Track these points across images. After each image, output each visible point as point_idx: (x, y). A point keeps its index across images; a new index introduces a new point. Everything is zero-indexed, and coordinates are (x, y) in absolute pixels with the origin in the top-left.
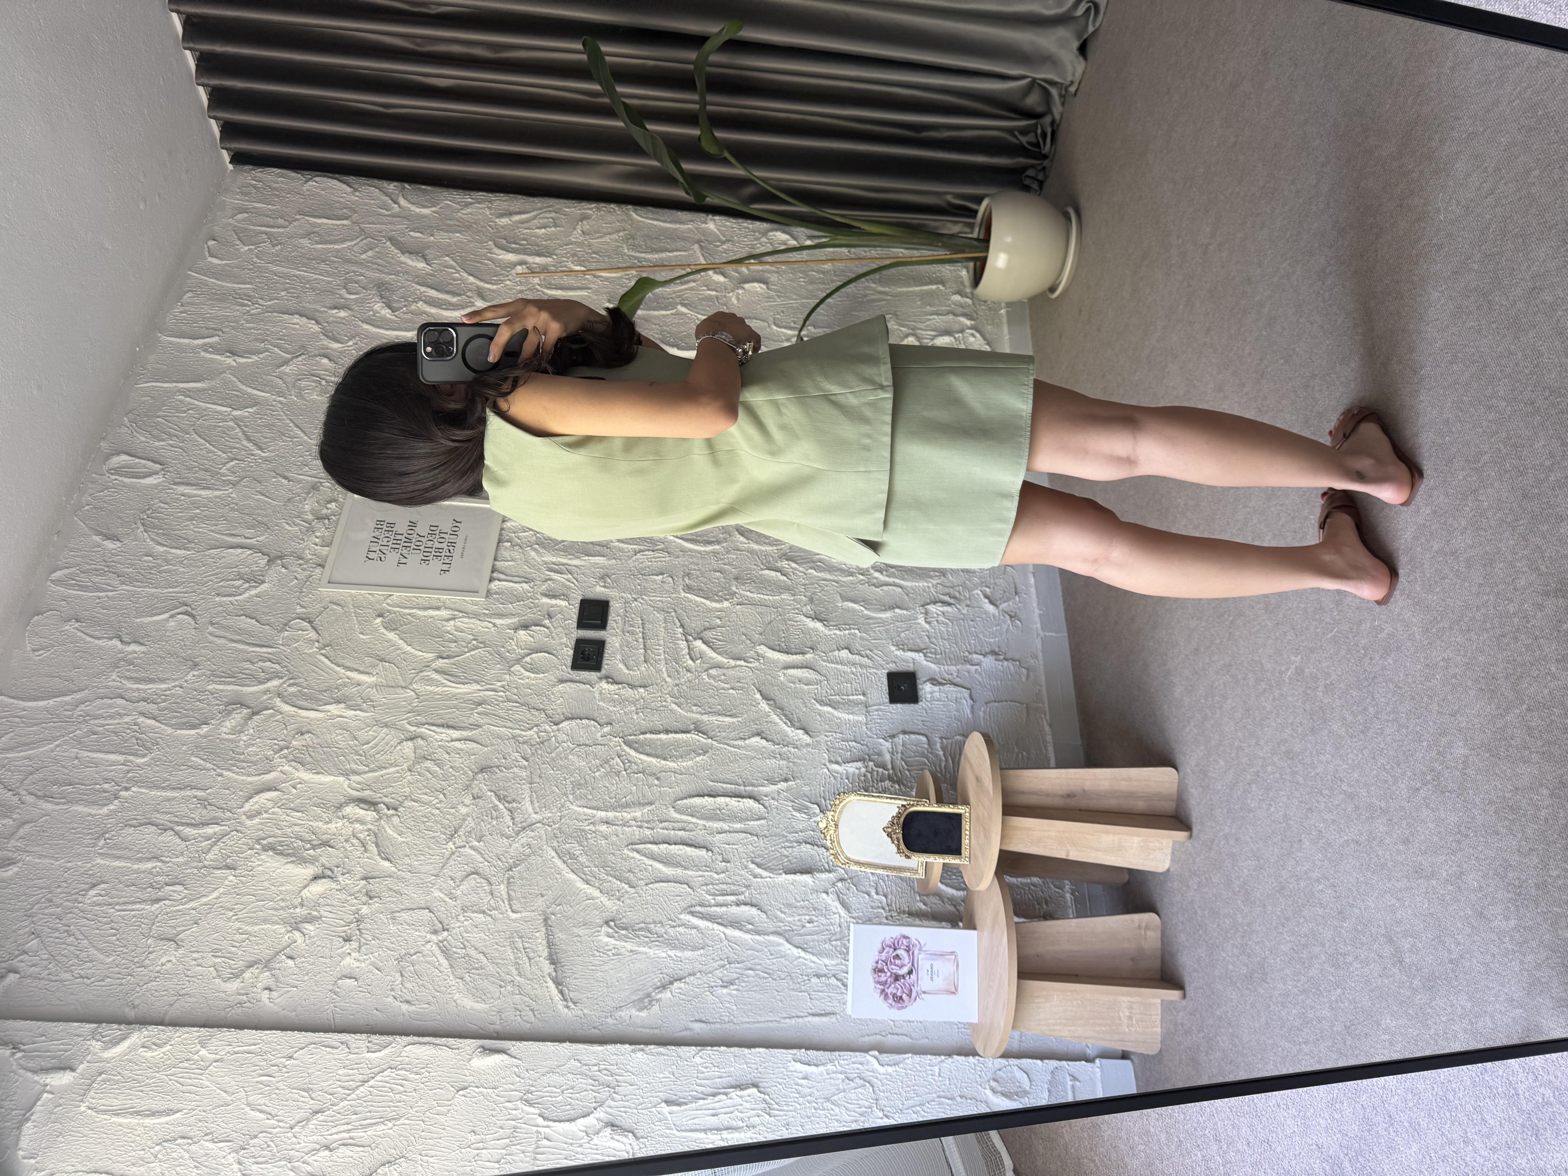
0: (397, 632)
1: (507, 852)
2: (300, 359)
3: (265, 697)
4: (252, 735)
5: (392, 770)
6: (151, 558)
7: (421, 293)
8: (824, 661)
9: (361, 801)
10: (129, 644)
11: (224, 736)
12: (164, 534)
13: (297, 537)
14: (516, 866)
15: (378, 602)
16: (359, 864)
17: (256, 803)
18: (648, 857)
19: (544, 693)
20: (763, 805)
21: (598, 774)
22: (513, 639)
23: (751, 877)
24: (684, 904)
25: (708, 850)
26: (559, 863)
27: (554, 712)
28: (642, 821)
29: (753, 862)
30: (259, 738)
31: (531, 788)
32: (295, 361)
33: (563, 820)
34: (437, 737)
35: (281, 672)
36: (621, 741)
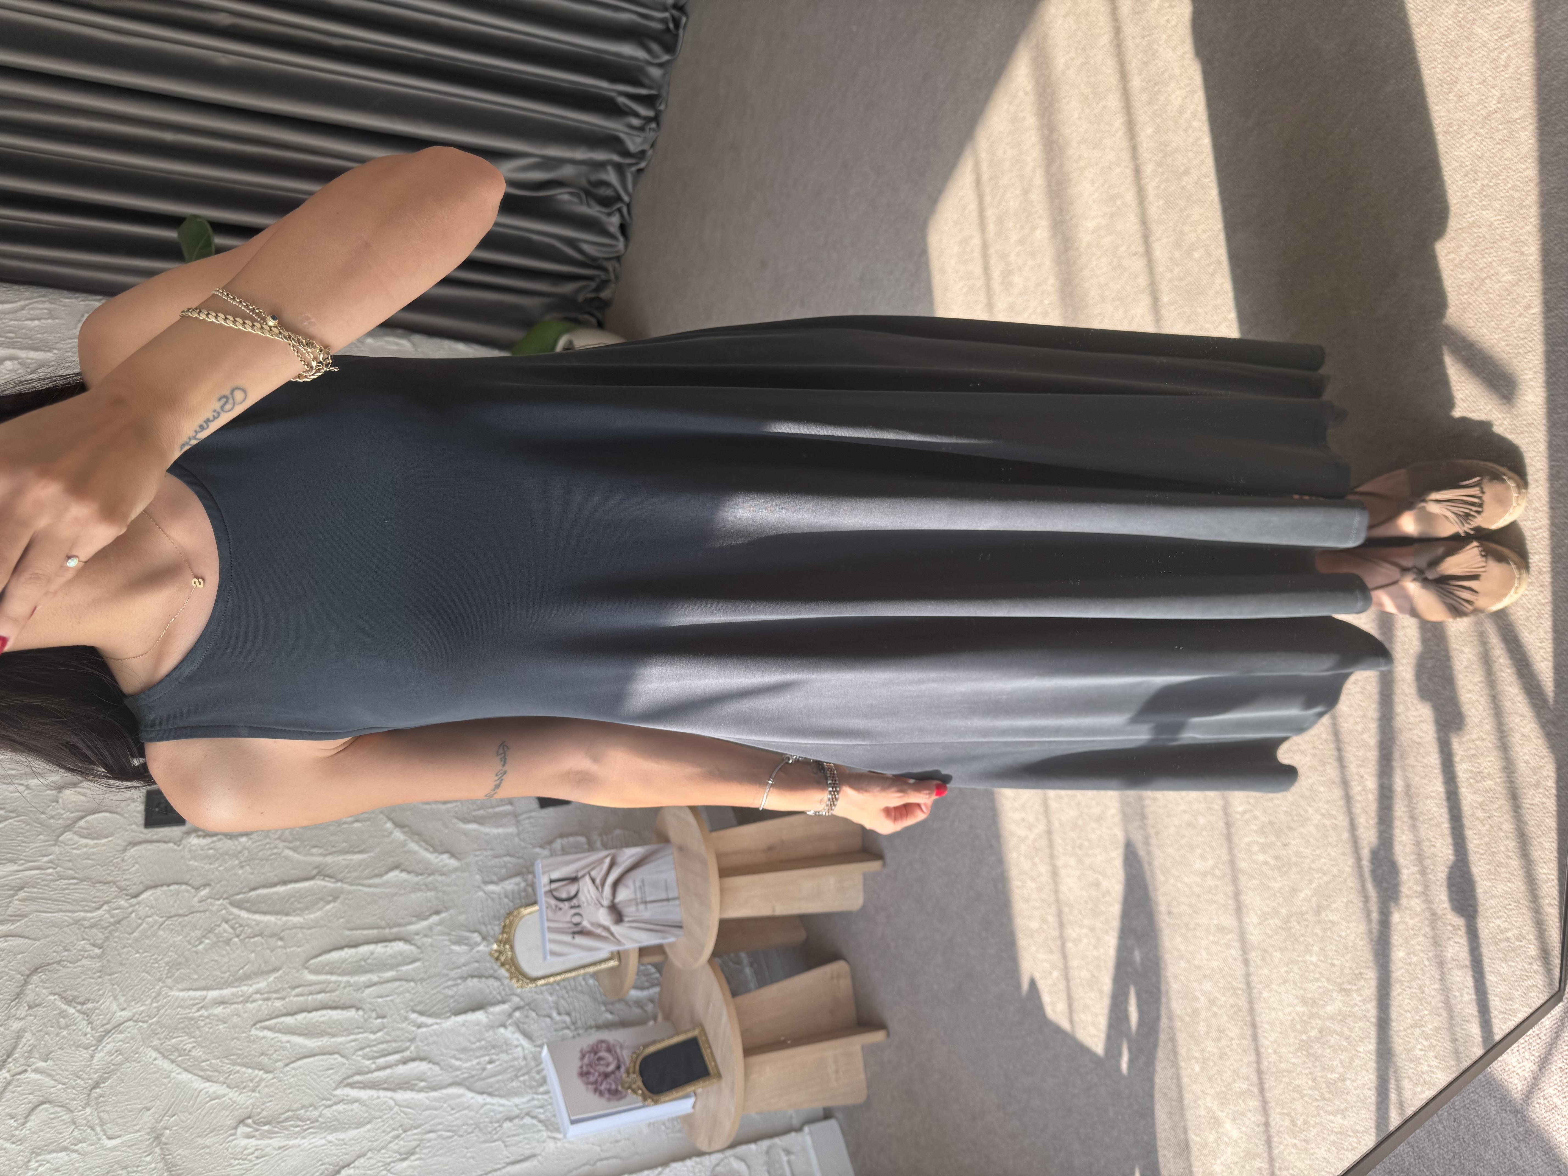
1: (88, 1066)
18: (284, 1033)
19: (111, 861)
20: (415, 945)
21: (201, 947)
22: (57, 802)
23: (414, 1028)
24: (338, 1078)
25: (358, 1009)
26: (166, 1065)
27: (128, 883)
28: (268, 992)
29: (414, 1011)
31: (110, 980)
33: (162, 1012)
36: (225, 903)
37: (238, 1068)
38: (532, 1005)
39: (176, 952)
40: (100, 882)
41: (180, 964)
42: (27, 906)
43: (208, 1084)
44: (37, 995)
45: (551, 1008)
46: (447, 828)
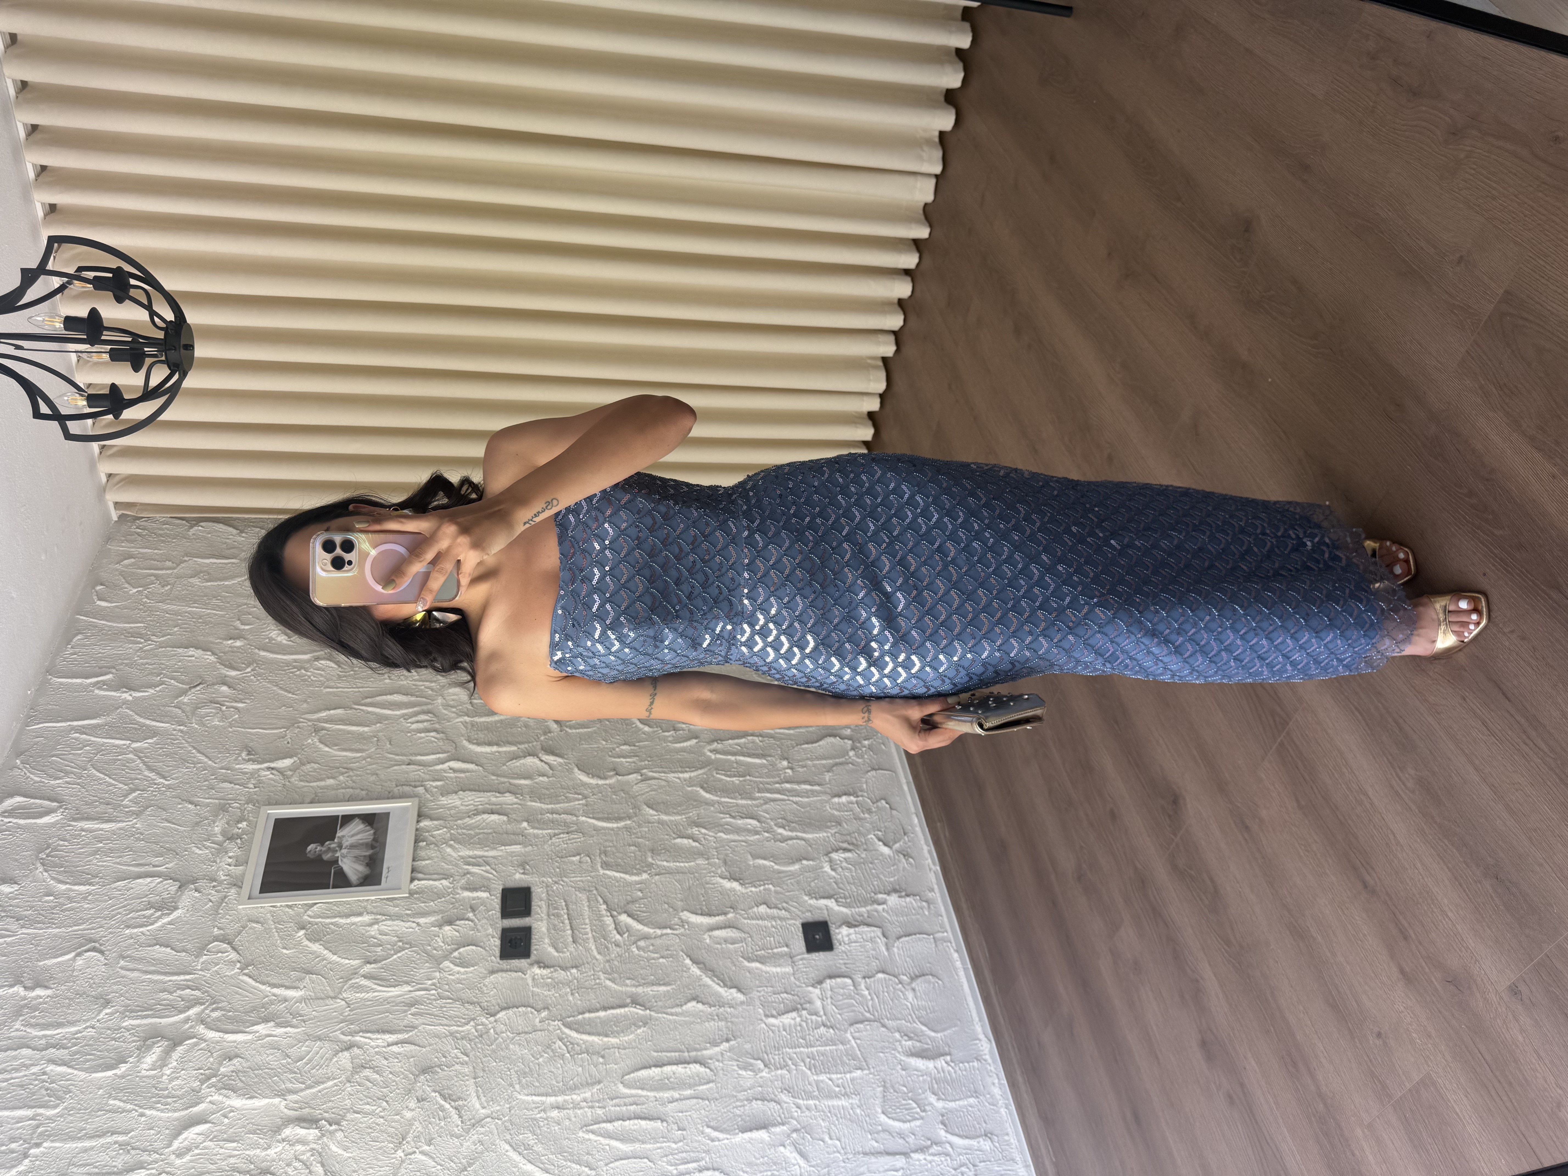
0: (321, 942)
1: (459, 1152)
2: (198, 688)
3: (187, 1026)
4: (175, 1068)
5: (330, 1083)
6: (52, 898)
8: (745, 918)
9: (301, 1121)
10: (32, 989)
11: (144, 1073)
12: (65, 872)
13: (209, 860)
14: (470, 1165)
15: (298, 915)
17: (186, 1139)
18: (604, 1137)
19: (476, 986)
20: (709, 1068)
21: (541, 1060)
22: (439, 936)
23: (708, 1142)
25: (662, 1121)
26: (515, 1156)
27: (489, 1004)
28: (593, 1101)
29: (708, 1127)
30: (183, 1070)
31: (476, 1083)
32: (193, 690)
33: (512, 1112)
34: (372, 1044)
35: (202, 998)
36: (560, 1023)
37: (569, 1164)
38: (808, 1128)
39: (523, 1063)
40: (468, 1002)
41: (525, 1073)
42: (417, 1019)
44: (423, 1091)
46: (735, 965)
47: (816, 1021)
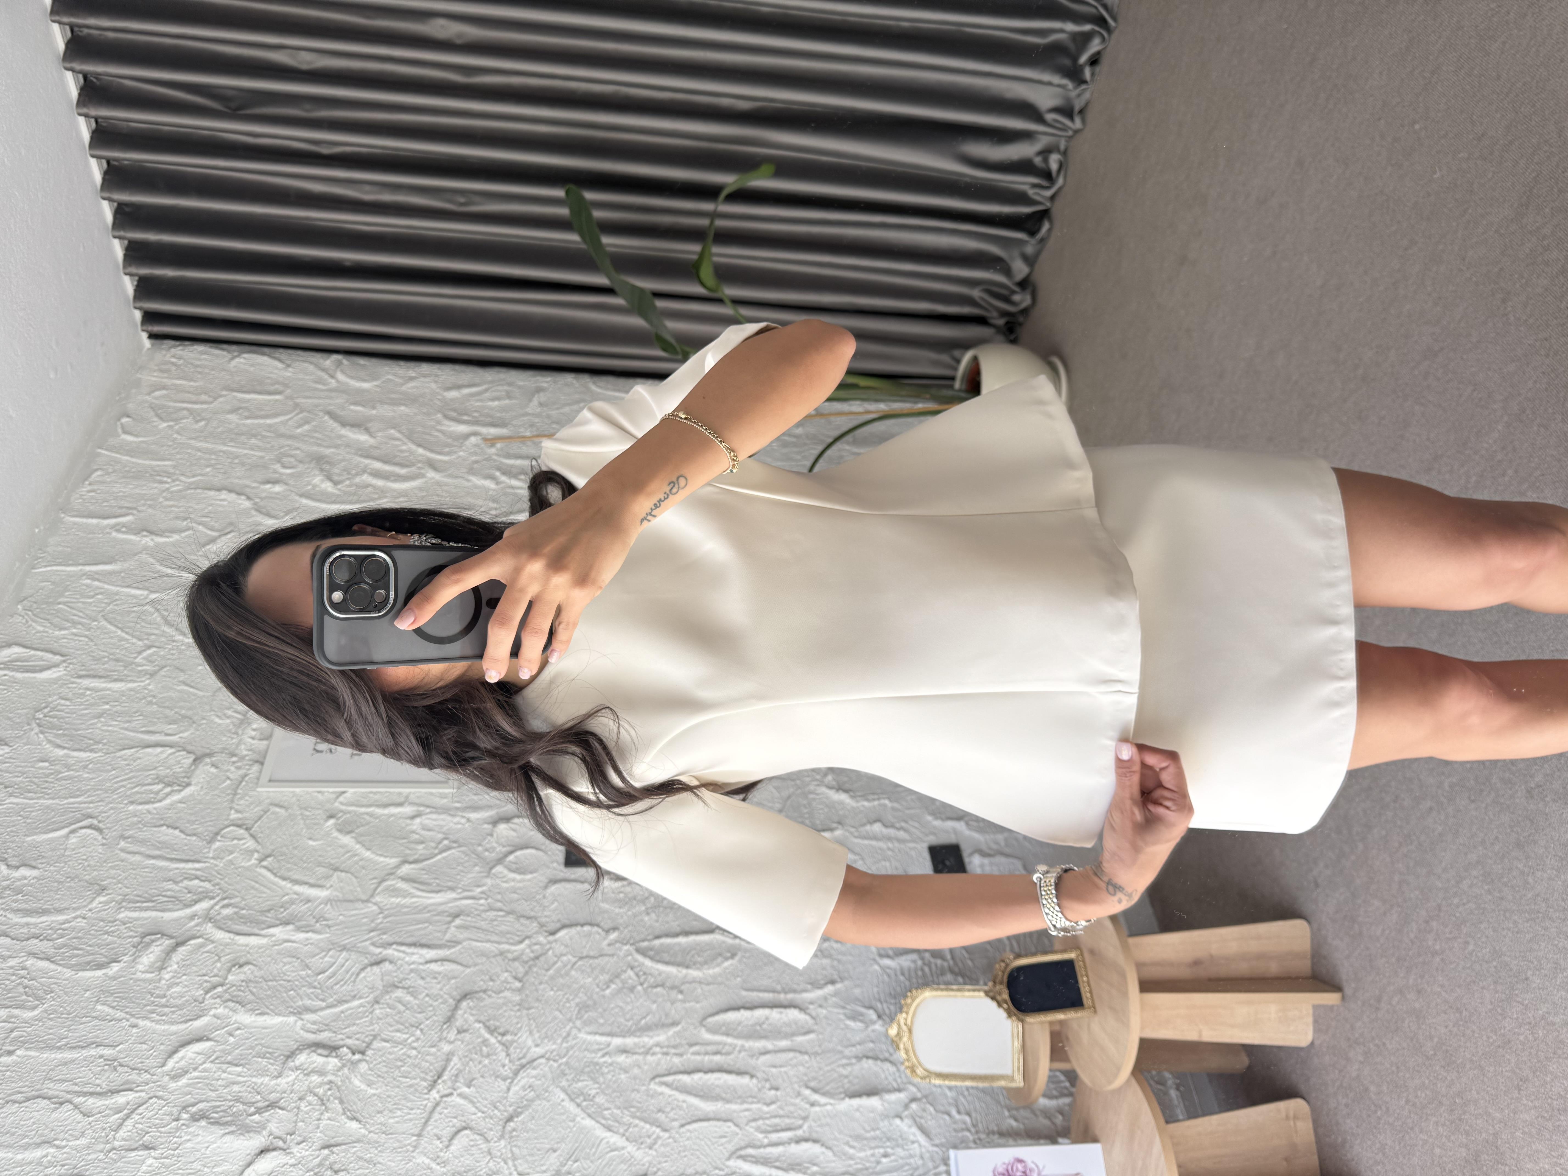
0: (353, 835)
1: (505, 1098)
2: (229, 536)
3: (193, 923)
4: (176, 972)
5: (356, 1003)
6: (46, 764)
7: (366, 466)
8: (856, 837)
9: (316, 1046)
10: (16, 868)
11: (139, 975)
12: (64, 735)
13: (229, 731)
14: (518, 1115)
15: (329, 801)
16: (318, 1128)
17: (182, 1059)
18: (682, 1092)
19: (534, 897)
20: (809, 1015)
21: (608, 992)
22: (492, 835)
23: (807, 1106)
24: (731, 1147)
25: (752, 1076)
26: (571, 1107)
27: (548, 920)
28: (668, 1047)
29: (807, 1087)
30: (184, 975)
31: (528, 1015)
32: (223, 538)
33: (571, 1053)
34: (407, 959)
35: (211, 891)
36: (632, 948)
37: (637, 1121)
38: (930, 1098)
39: (586, 994)
40: (523, 916)
41: (588, 1006)
42: (461, 933)
43: (609, 1134)
44: (466, 1021)
45: (950, 1104)
47: (942, 966)
